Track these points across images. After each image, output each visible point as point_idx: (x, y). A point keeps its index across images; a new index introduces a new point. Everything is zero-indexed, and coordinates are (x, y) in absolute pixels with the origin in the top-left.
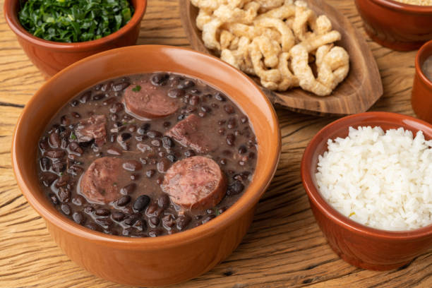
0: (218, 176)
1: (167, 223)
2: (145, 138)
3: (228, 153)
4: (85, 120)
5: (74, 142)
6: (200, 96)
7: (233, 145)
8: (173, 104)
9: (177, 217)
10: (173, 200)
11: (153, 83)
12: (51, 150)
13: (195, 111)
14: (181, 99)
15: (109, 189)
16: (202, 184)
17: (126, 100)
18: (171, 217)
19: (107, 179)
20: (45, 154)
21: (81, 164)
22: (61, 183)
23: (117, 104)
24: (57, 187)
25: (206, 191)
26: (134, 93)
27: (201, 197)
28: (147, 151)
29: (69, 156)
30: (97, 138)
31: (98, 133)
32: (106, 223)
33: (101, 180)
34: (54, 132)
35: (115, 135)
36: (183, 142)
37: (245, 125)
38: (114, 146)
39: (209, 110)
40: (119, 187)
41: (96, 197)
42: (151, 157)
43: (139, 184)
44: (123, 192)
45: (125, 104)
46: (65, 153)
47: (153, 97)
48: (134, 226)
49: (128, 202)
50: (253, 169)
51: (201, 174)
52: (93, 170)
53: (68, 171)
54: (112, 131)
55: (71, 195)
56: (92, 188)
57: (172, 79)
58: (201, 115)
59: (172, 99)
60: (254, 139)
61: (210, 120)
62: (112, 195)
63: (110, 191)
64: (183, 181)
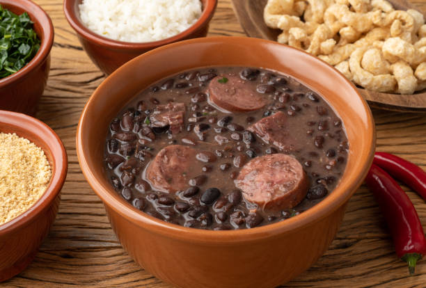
0: (298, 175)
1: (236, 220)
2: (225, 131)
3: (314, 155)
4: (163, 106)
5: (147, 127)
6: (292, 95)
7: (320, 147)
8: (261, 100)
9: (247, 215)
10: (246, 196)
11: (242, 77)
12: (122, 132)
13: (283, 108)
14: (270, 96)
15: (177, 178)
16: (280, 182)
17: (210, 90)
18: (240, 214)
19: (176, 168)
20: (115, 136)
21: (152, 150)
22: (126, 166)
23: (200, 94)
24: (121, 170)
25: (284, 190)
26: (220, 84)
27: (277, 196)
28: (224, 144)
29: (139, 141)
30: (172, 125)
31: (175, 119)
32: (168, 212)
33: (170, 167)
34: (128, 115)
35: (193, 125)
36: (266, 139)
37: (337, 129)
38: (190, 135)
39: (299, 110)
40: (188, 178)
41: (161, 184)
42: (227, 150)
43: (211, 176)
44: (192, 183)
45: (207, 94)
46: (136, 137)
47: (239, 91)
48: (198, 219)
49: (195, 193)
50: (340, 174)
51: (281, 171)
52: (163, 157)
53: (136, 155)
54: (190, 120)
55: (134, 180)
56: (158, 174)
57: (263, 74)
58: (290, 113)
59: (259, 94)
60: (345, 143)
61: (298, 119)
62: (180, 185)
63: (178, 180)
64: (260, 177)
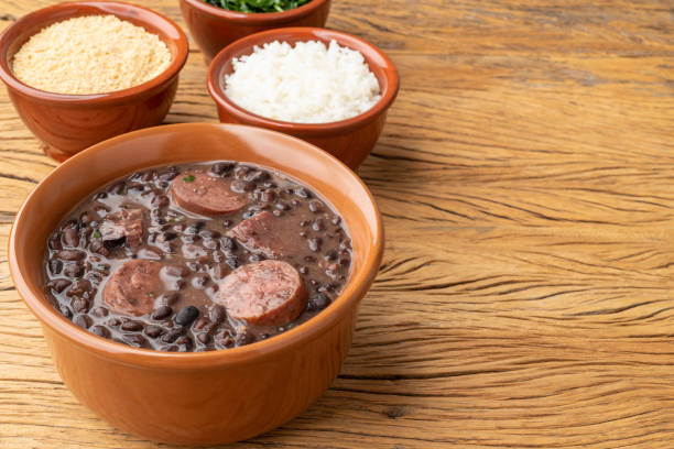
0: (294, 282)
1: (221, 341)
2: (197, 239)
3: (311, 259)
4: (115, 213)
5: (97, 241)
6: (276, 191)
7: (319, 250)
8: (239, 200)
9: (234, 334)
10: (231, 313)
11: (212, 174)
13: (268, 208)
14: (250, 194)
15: (143, 299)
16: (271, 293)
17: (173, 191)
18: (226, 334)
19: (141, 286)
20: (56, 256)
21: (107, 268)
22: (75, 290)
23: (161, 198)
24: (70, 295)
25: (278, 300)
26: (185, 184)
27: (270, 309)
29: (87, 259)
30: (130, 236)
31: (132, 229)
32: (136, 339)
33: (132, 287)
34: (70, 228)
35: (156, 234)
36: (249, 245)
37: (338, 228)
39: (288, 208)
40: (156, 297)
41: (124, 307)
42: (203, 261)
43: (186, 294)
44: (159, 304)
45: (171, 199)
46: (83, 256)
47: (211, 190)
48: (174, 344)
49: (166, 315)
51: (272, 280)
53: (85, 277)
54: (151, 230)
55: (88, 306)
56: (118, 294)
57: (237, 170)
58: (276, 213)
59: (236, 194)
60: (348, 244)
61: (287, 221)
62: (146, 307)
63: (144, 301)
64: (246, 289)
